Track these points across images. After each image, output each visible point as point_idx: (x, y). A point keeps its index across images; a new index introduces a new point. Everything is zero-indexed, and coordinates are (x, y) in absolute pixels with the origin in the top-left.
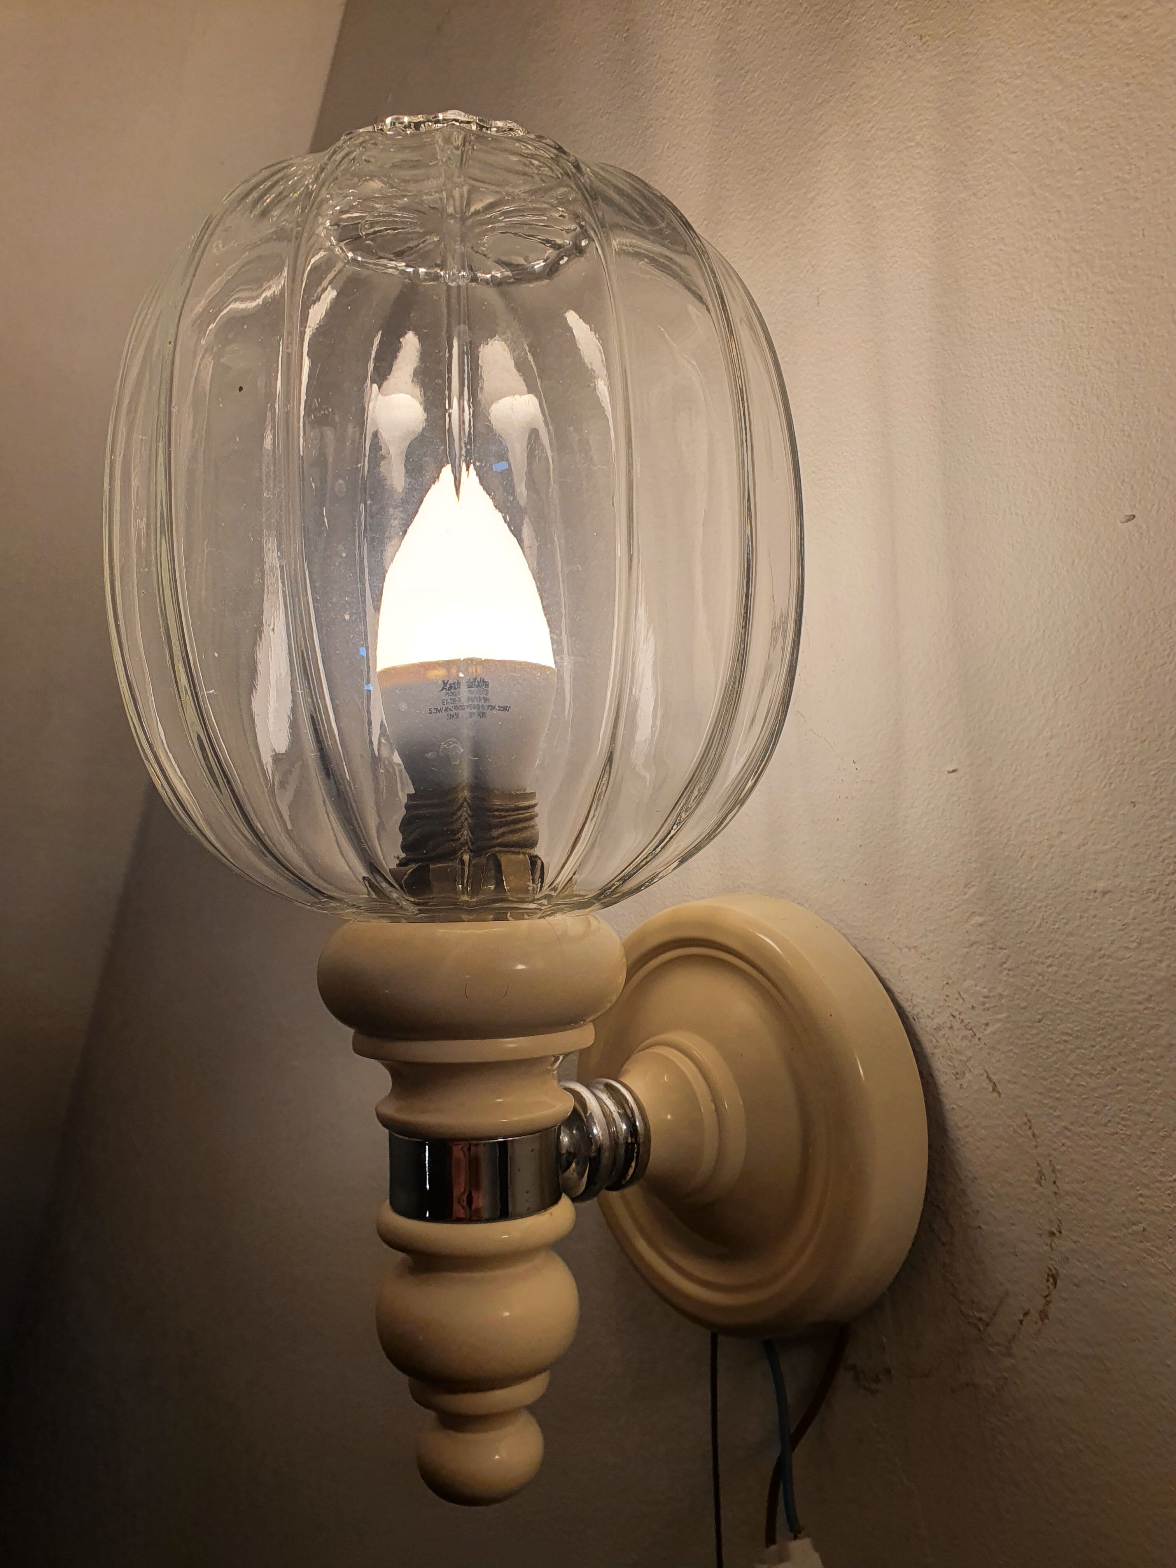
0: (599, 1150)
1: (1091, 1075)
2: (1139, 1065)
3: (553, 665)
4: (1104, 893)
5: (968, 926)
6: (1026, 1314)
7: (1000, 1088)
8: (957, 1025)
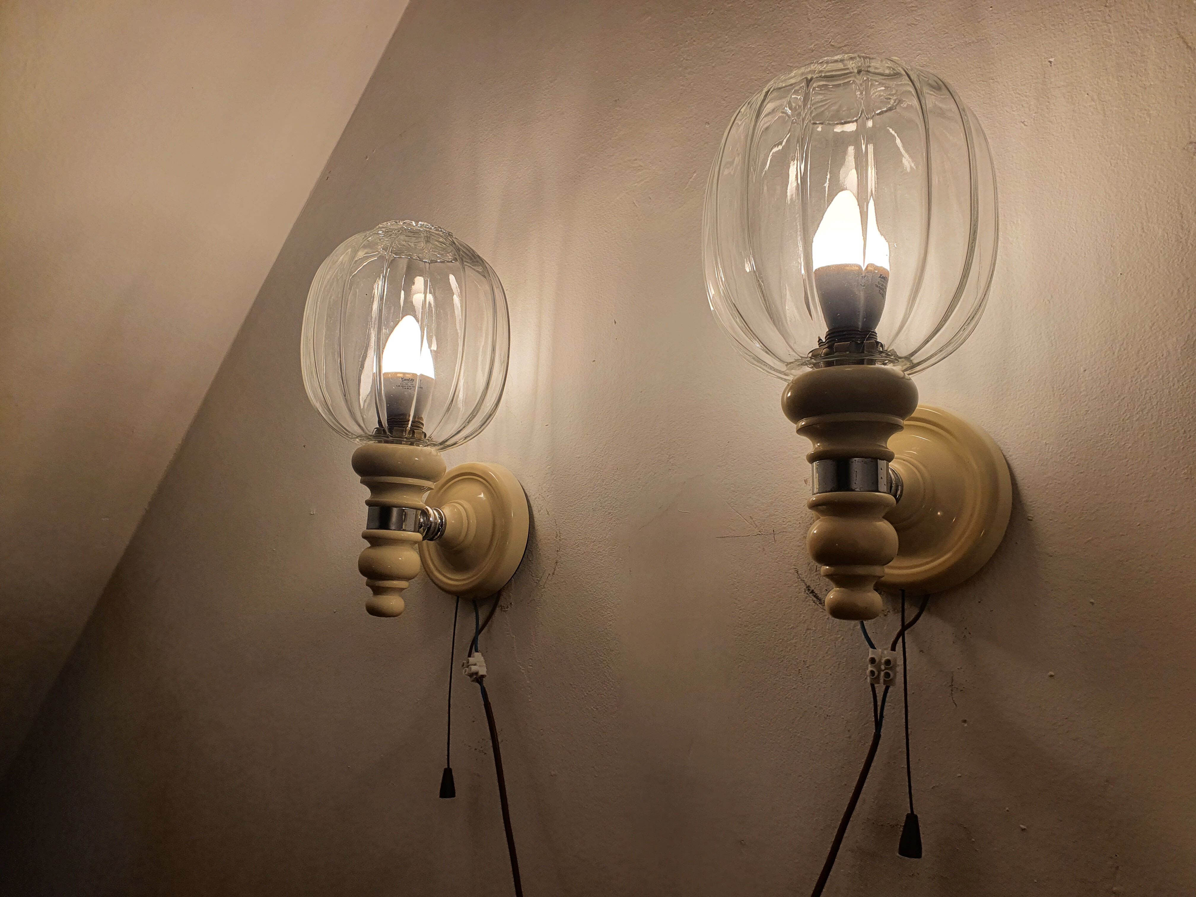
0: (431, 523)
1: (571, 506)
2: (582, 502)
3: (433, 377)
4: (579, 458)
5: (546, 469)
6: (549, 575)
7: (549, 513)
8: (540, 497)
